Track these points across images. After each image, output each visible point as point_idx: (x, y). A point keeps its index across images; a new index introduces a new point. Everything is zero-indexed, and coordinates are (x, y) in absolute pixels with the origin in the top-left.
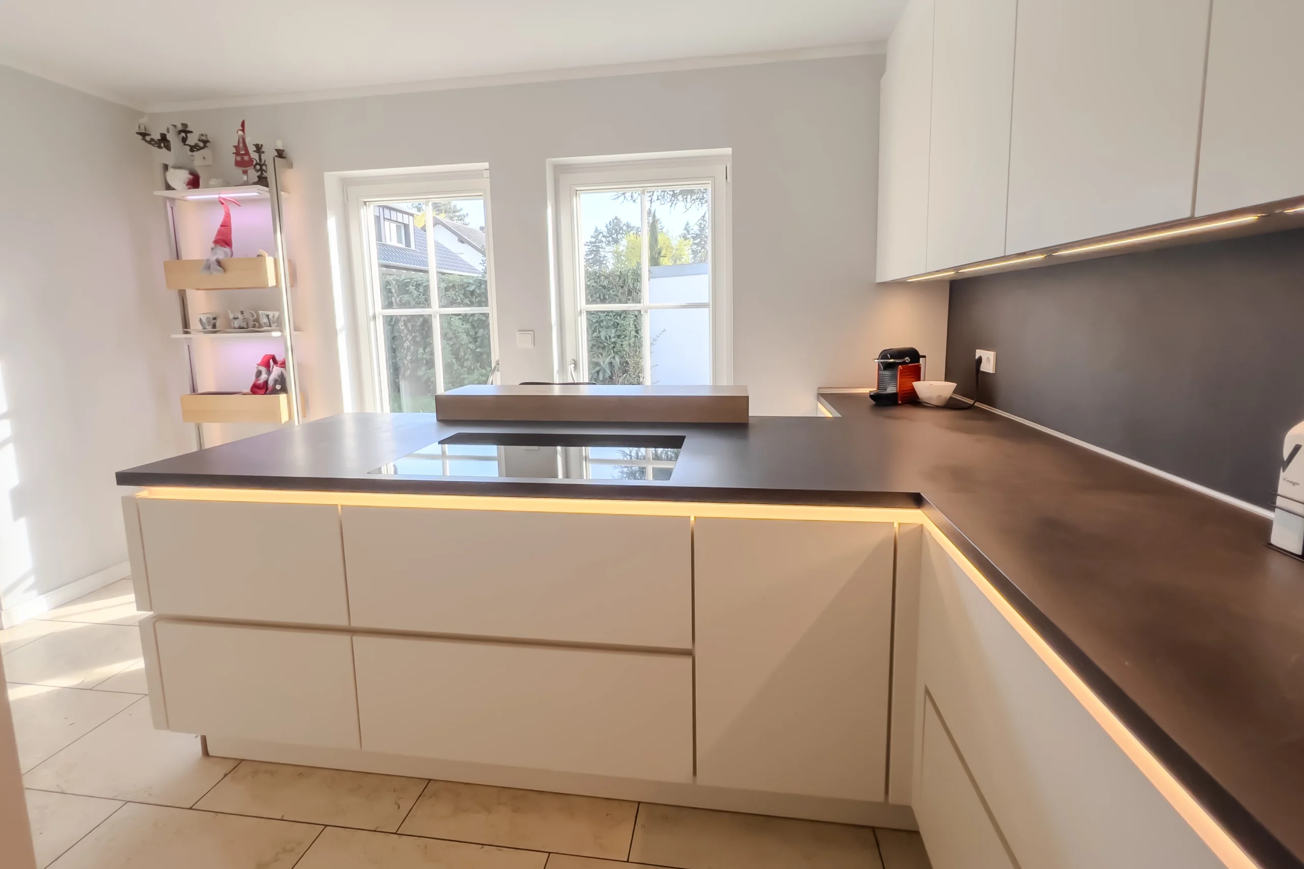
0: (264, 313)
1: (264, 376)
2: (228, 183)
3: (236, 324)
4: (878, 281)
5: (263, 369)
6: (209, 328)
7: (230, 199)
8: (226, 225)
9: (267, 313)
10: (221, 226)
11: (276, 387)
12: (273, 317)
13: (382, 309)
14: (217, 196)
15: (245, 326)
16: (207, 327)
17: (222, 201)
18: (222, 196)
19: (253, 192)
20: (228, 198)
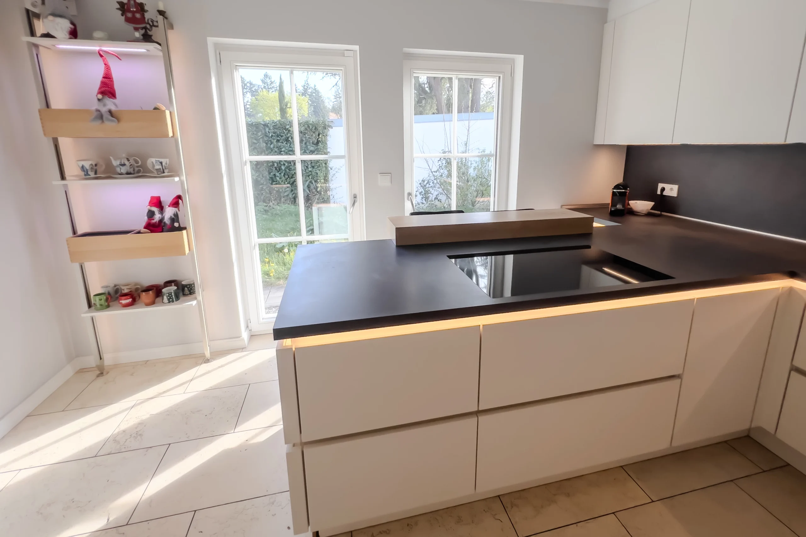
0: (159, 161)
1: (157, 217)
2: (113, 37)
3: (123, 170)
4: (594, 144)
5: (155, 209)
6: (92, 174)
7: (112, 53)
8: (108, 78)
9: (161, 160)
10: (104, 77)
11: (175, 225)
12: (166, 164)
13: (250, 156)
14: (97, 48)
15: (132, 172)
16: (89, 173)
17: (101, 53)
18: (104, 49)
19: (141, 48)
20: (110, 52)
